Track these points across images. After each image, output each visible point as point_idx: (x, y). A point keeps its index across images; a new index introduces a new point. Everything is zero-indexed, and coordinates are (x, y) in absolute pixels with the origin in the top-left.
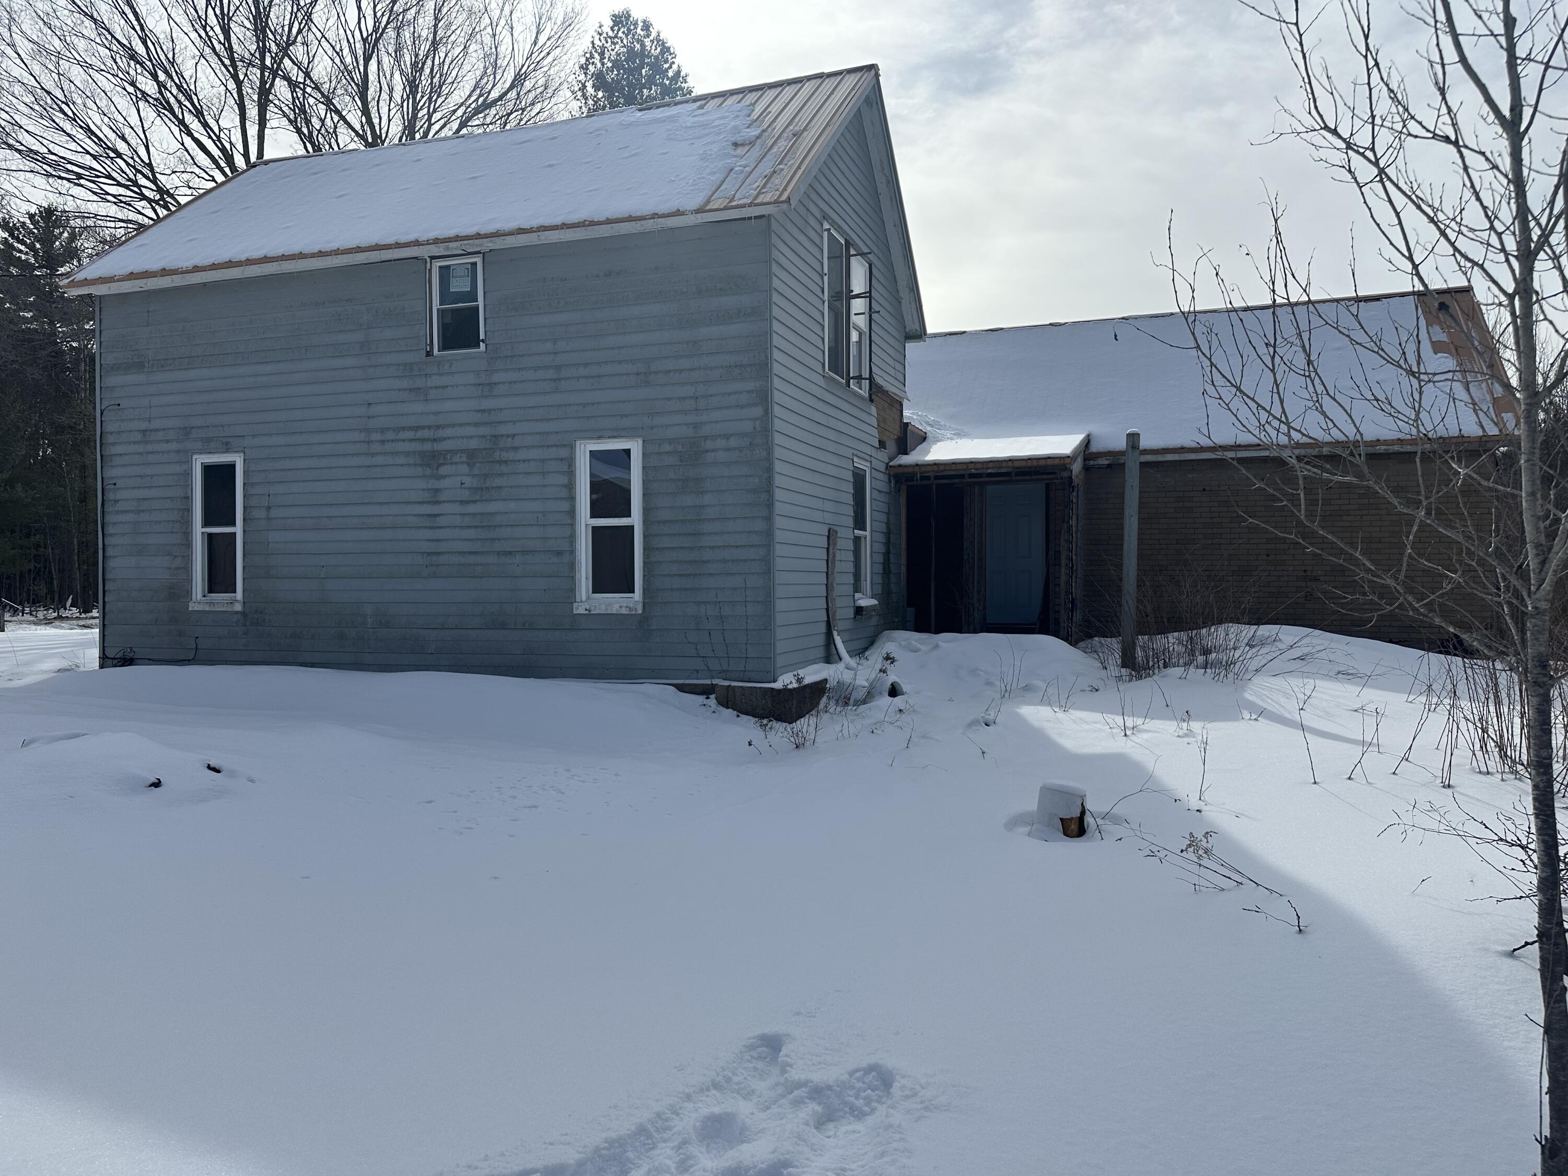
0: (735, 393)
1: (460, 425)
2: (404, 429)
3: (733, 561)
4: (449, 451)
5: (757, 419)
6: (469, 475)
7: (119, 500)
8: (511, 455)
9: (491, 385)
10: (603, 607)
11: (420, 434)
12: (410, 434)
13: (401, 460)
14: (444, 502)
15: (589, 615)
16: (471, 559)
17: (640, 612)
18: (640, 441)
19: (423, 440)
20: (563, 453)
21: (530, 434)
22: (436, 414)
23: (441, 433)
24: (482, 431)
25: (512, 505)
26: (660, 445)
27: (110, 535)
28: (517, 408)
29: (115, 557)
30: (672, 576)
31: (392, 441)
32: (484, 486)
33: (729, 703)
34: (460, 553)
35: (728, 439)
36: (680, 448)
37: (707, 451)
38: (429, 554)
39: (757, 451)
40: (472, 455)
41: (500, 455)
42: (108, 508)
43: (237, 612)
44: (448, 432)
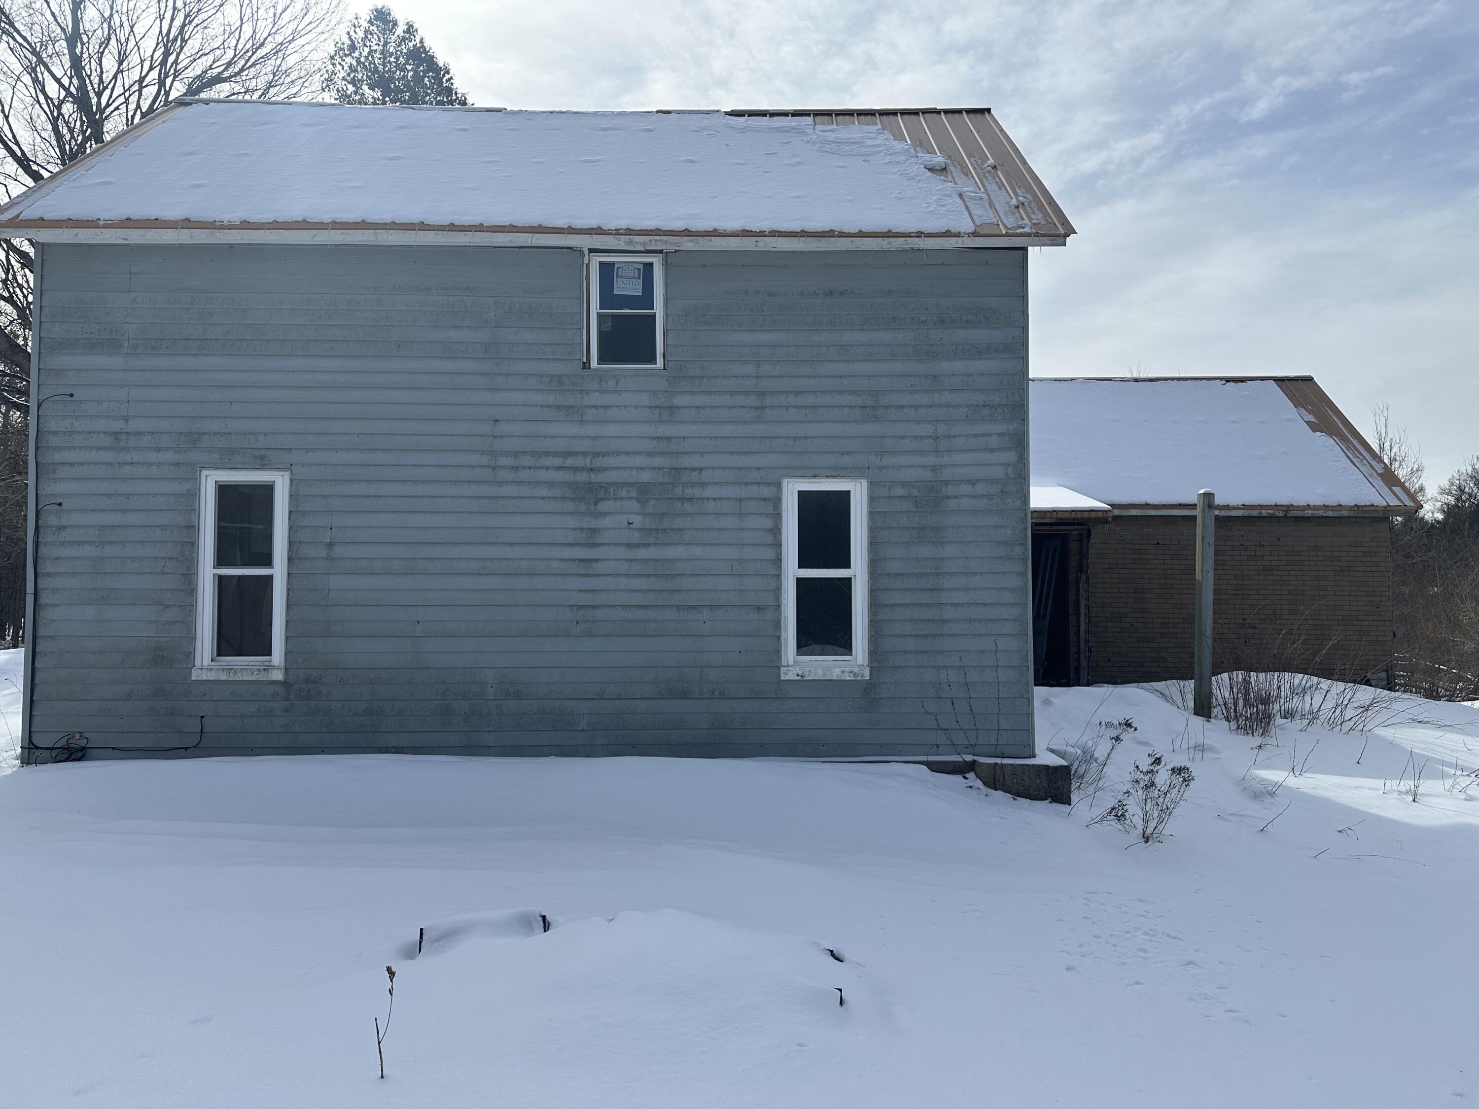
0: (984, 435)
1: (627, 453)
2: (547, 454)
3: (980, 620)
4: (613, 484)
5: (1009, 465)
6: (639, 514)
7: (65, 528)
8: (698, 492)
9: (672, 408)
10: (820, 672)
11: (570, 462)
12: (557, 461)
13: (544, 492)
14: (604, 544)
15: (802, 682)
16: (641, 614)
17: (867, 677)
18: (865, 483)
19: (575, 469)
20: (767, 492)
21: (723, 468)
22: (595, 438)
23: (600, 462)
24: (657, 461)
25: (698, 551)
26: (890, 488)
27: (48, 575)
28: (705, 437)
29: (56, 605)
30: (905, 636)
31: (530, 468)
32: (660, 527)
33: (997, 783)
34: (625, 607)
35: (974, 485)
36: (915, 492)
37: (948, 497)
38: (580, 607)
39: (1010, 500)
40: (643, 491)
41: (683, 492)
42: (47, 537)
43: (274, 683)
44: (611, 461)
